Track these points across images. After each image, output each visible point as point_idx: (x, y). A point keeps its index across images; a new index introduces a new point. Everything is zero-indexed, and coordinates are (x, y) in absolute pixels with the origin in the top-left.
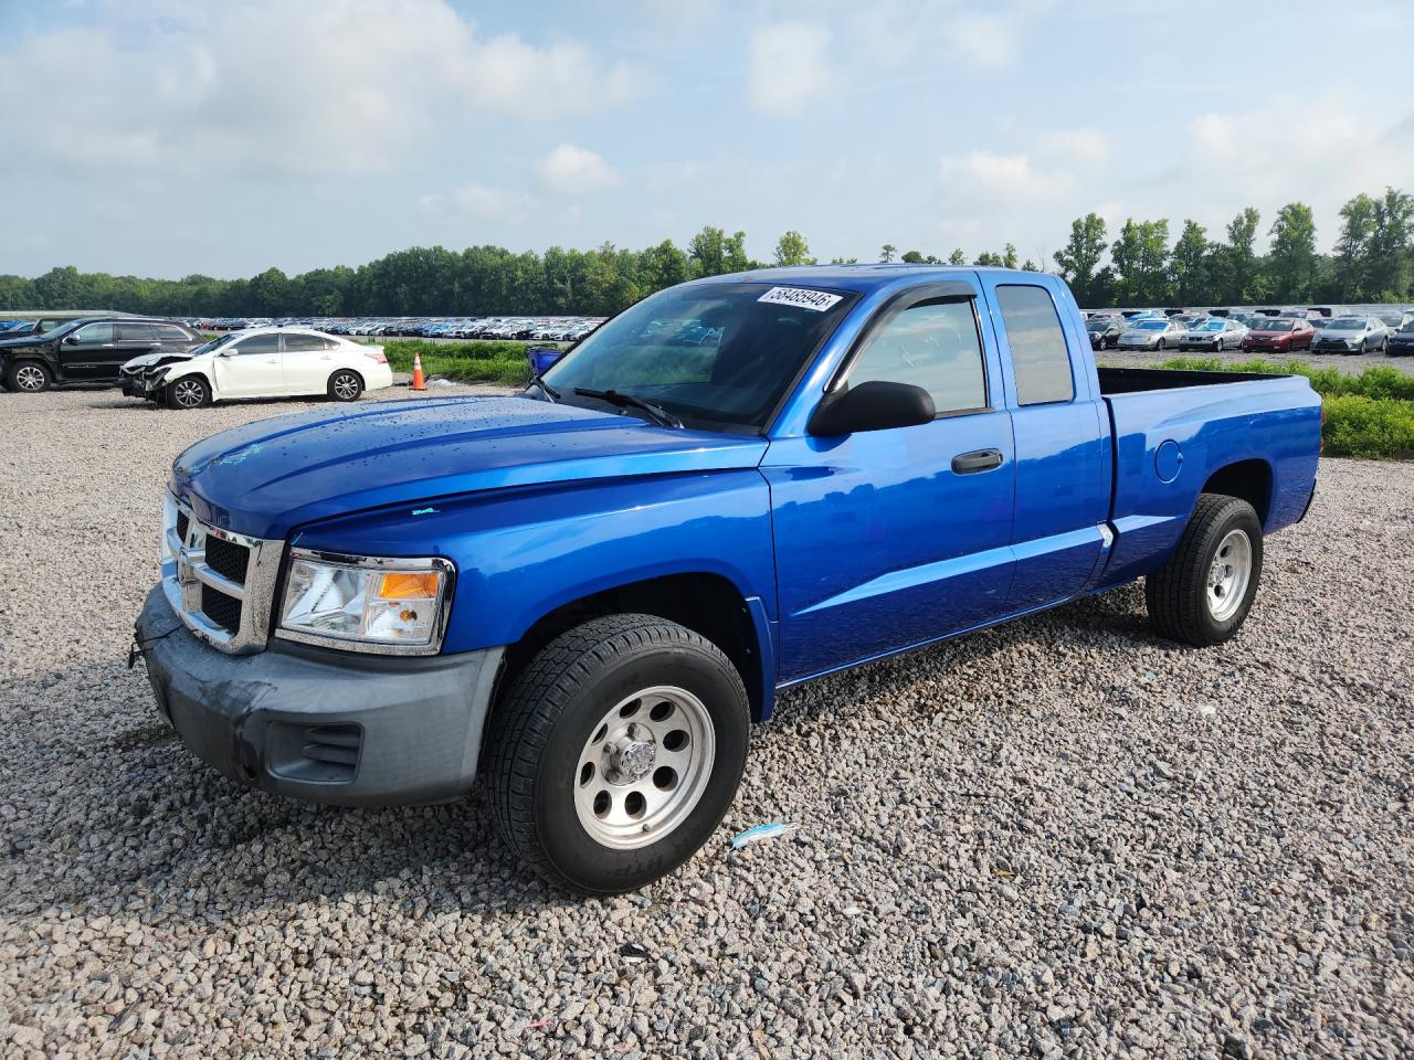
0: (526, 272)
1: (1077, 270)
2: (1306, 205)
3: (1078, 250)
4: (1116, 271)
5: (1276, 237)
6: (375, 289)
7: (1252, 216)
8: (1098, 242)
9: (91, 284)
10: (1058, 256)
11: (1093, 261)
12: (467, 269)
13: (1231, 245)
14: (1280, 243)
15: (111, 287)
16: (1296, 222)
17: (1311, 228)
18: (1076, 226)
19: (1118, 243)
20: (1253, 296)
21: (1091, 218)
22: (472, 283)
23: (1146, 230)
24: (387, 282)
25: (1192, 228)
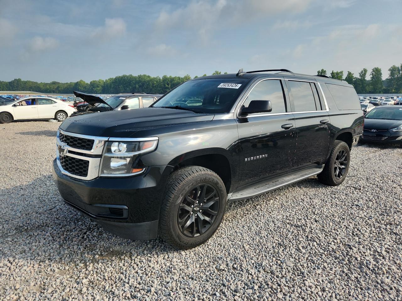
0: (157, 82)
2: (380, 68)
5: (371, 76)
6: (112, 86)
7: (365, 71)
9: (25, 84)
12: (140, 81)
14: (373, 78)
15: (31, 84)
16: (377, 72)
17: (381, 74)
20: (365, 91)
21: (322, 70)
22: (141, 85)
24: (116, 84)
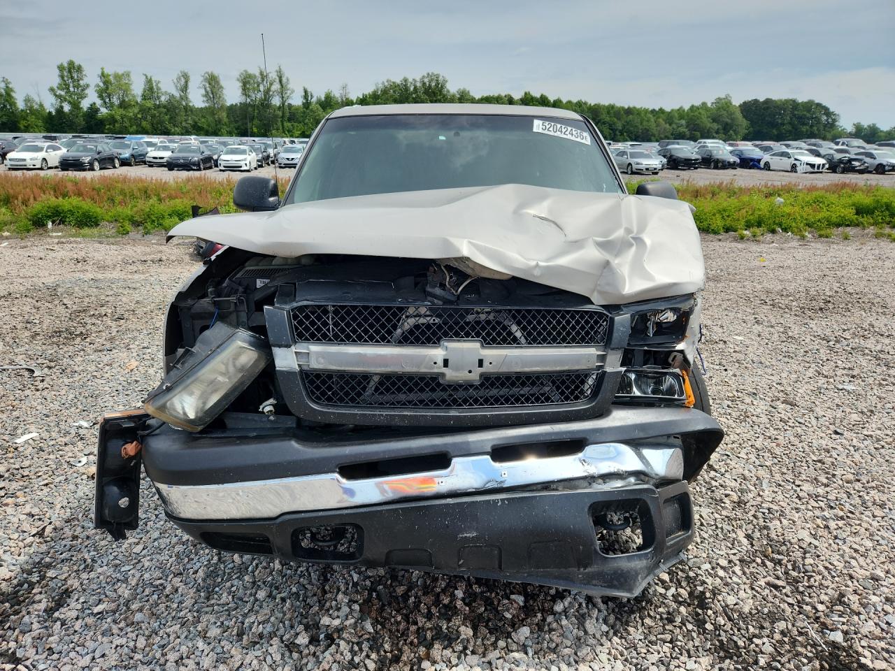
1: (70, 102)
3: (68, 89)
4: (101, 106)
8: (81, 83)
10: (52, 90)
11: (83, 97)
13: (177, 94)
18: (61, 68)
19: (98, 86)
23: (117, 76)
25: (149, 81)
